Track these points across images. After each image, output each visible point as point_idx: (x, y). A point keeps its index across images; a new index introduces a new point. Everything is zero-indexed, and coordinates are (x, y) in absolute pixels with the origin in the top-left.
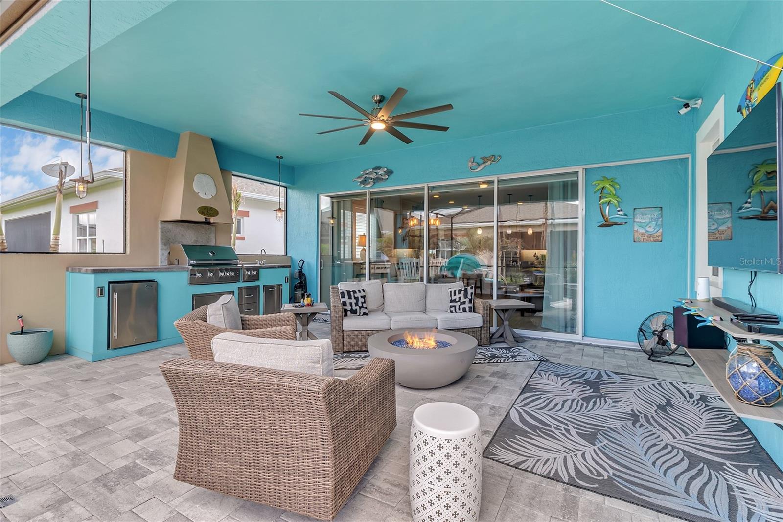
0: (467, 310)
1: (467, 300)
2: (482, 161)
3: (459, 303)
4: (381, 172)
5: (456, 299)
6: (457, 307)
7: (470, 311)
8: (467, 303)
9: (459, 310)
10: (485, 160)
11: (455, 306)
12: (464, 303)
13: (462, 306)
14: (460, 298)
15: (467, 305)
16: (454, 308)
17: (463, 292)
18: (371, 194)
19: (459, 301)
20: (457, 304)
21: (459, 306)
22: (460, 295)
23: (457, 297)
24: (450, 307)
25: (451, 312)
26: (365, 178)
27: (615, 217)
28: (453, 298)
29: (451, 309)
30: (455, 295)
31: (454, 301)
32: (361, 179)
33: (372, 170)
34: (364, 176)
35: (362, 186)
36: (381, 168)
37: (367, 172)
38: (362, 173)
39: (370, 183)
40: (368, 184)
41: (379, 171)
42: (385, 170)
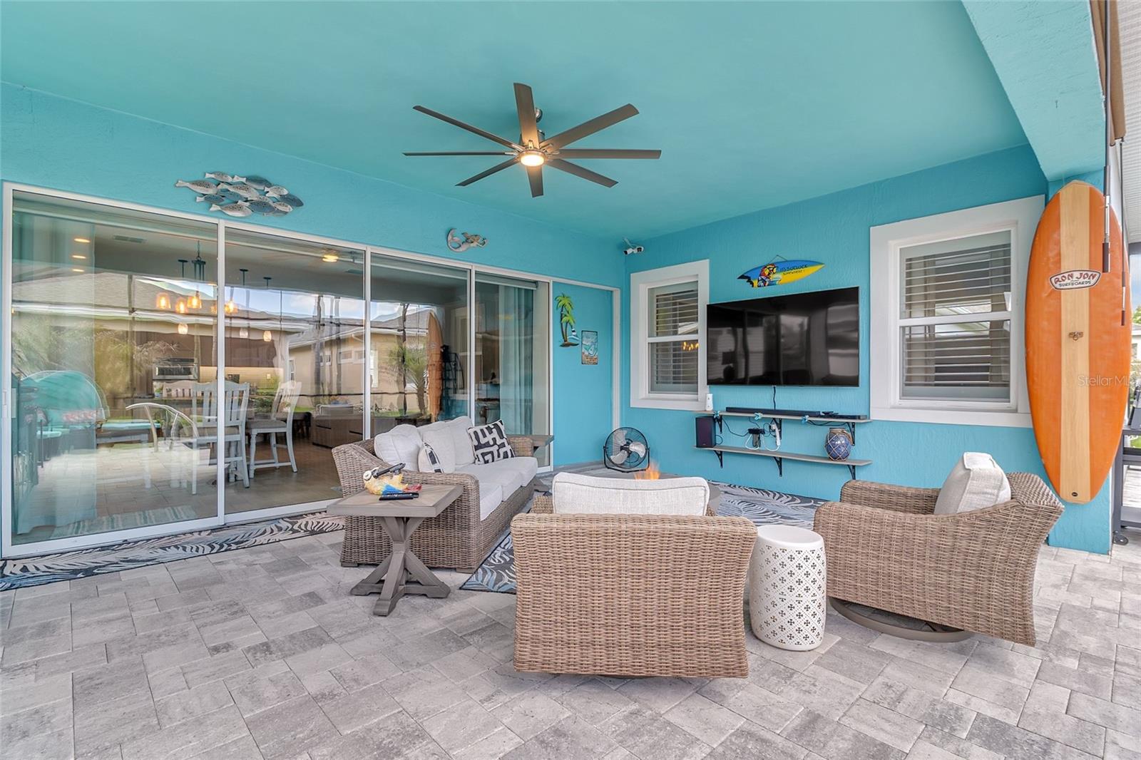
0: (510, 454)
1: (504, 440)
2: (463, 238)
3: (496, 447)
4: (272, 194)
5: (488, 442)
6: (495, 454)
7: (512, 456)
8: (506, 444)
9: (499, 456)
10: (469, 238)
11: (492, 453)
12: (503, 445)
13: (502, 451)
14: (494, 439)
15: (508, 448)
16: (490, 455)
17: (494, 430)
19: (495, 443)
20: (495, 449)
21: (498, 450)
22: (492, 436)
23: (489, 438)
24: (484, 455)
25: (486, 462)
26: (222, 190)
27: (571, 337)
28: (483, 441)
29: (486, 458)
30: (485, 436)
31: (487, 445)
32: (211, 191)
33: (244, 180)
34: (220, 187)
35: (215, 208)
36: (269, 185)
37: (230, 180)
38: (213, 176)
39: (240, 208)
40: (233, 209)
41: (267, 189)
42: (285, 192)
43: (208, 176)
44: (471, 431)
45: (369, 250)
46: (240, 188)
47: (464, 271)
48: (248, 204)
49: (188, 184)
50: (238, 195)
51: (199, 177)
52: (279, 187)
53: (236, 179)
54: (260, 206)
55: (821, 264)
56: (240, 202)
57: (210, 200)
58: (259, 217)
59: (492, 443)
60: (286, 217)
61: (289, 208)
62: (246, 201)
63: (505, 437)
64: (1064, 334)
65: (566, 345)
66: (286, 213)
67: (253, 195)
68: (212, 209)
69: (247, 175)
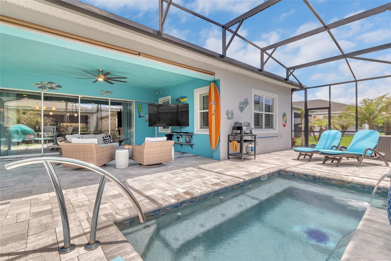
0: (112, 142)
1: (111, 139)
2: (106, 92)
4: (54, 85)
6: (108, 142)
7: (113, 142)
8: (111, 140)
9: (109, 142)
10: (107, 92)
11: (107, 142)
12: (110, 140)
13: (110, 141)
14: (108, 139)
18: (44, 94)
21: (109, 141)
22: (108, 138)
23: (107, 138)
24: (105, 142)
25: (105, 144)
26: (42, 86)
27: (141, 115)
28: (105, 139)
29: (105, 143)
30: (106, 138)
31: (106, 140)
32: (39, 86)
33: (47, 83)
34: (42, 85)
35: (40, 89)
36: (53, 83)
37: (44, 83)
38: (40, 83)
39: (46, 89)
40: (45, 89)
41: (53, 84)
42: (57, 85)
43: (39, 83)
44: (102, 137)
45: (80, 96)
46: (46, 85)
47: (108, 99)
48: (48, 88)
49: (34, 85)
50: (46, 86)
51: (37, 83)
52: (56, 84)
53: (45, 83)
54: (51, 88)
55: (187, 97)
56: (46, 88)
57: (39, 88)
58: (51, 90)
59: (107, 139)
60: (58, 90)
61: (58, 88)
62: (48, 87)
63: (111, 138)
64: (212, 114)
65: (140, 117)
66: (57, 89)
67: (49, 86)
68: (40, 90)
69: (48, 82)
